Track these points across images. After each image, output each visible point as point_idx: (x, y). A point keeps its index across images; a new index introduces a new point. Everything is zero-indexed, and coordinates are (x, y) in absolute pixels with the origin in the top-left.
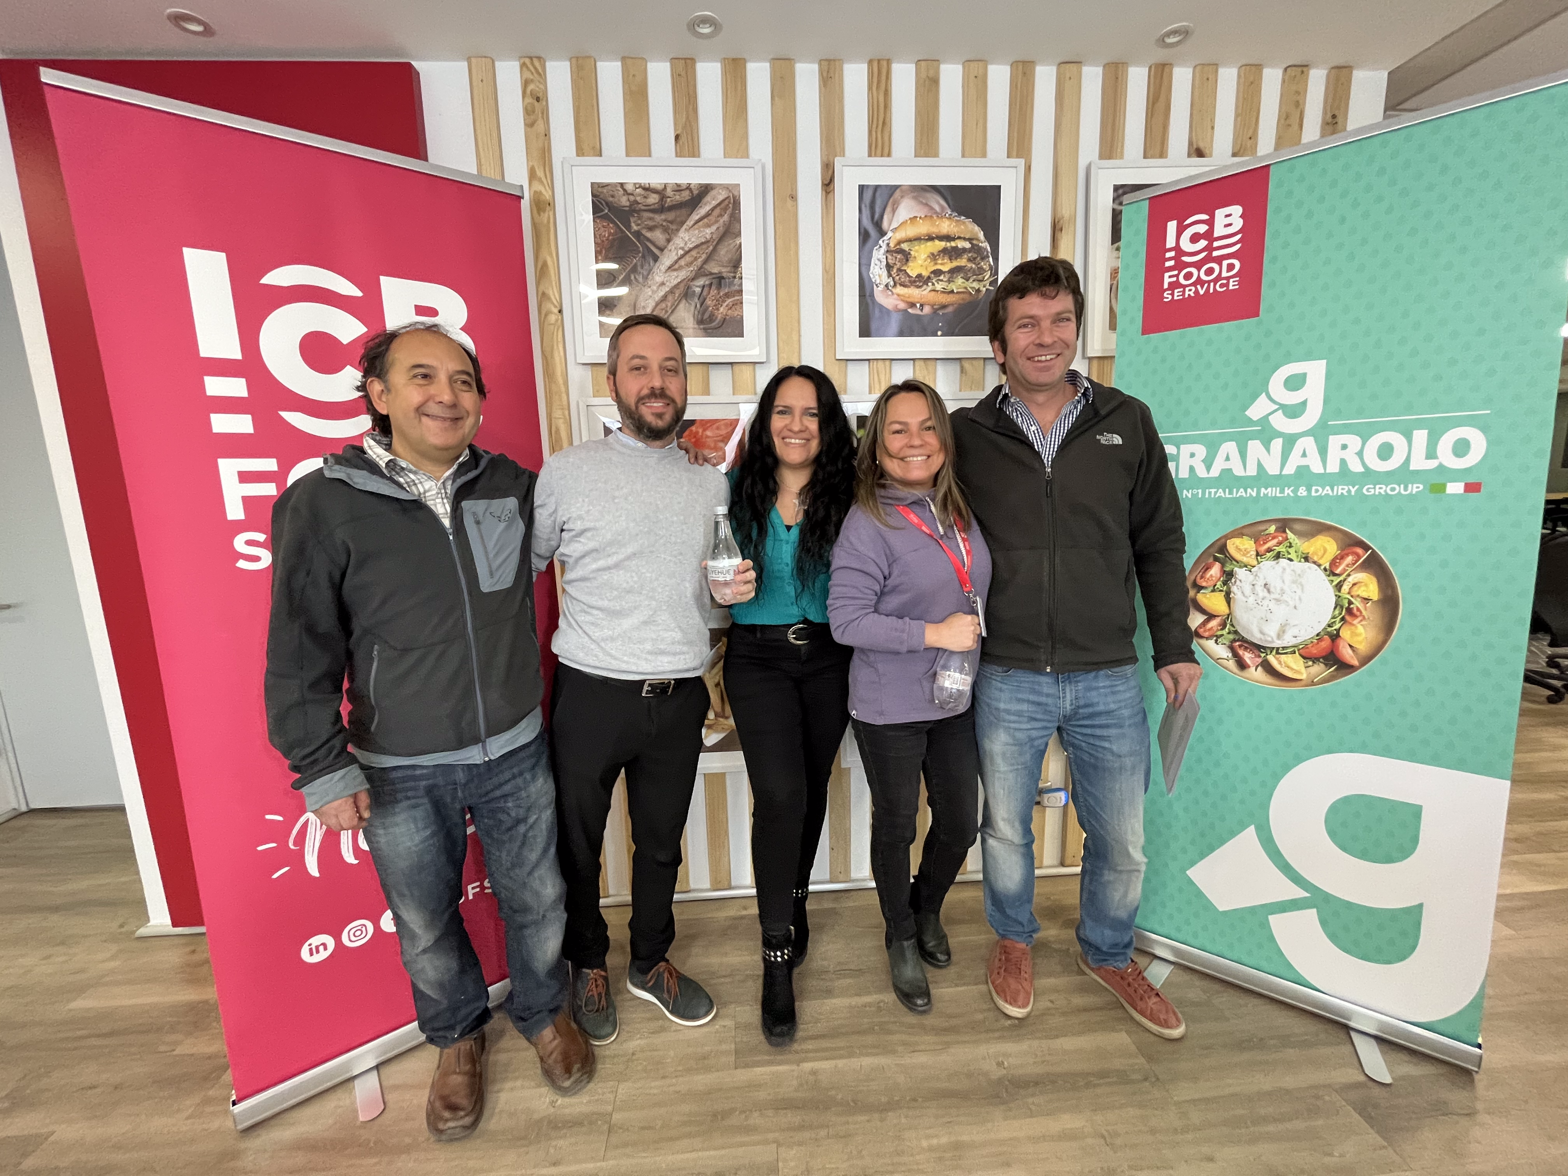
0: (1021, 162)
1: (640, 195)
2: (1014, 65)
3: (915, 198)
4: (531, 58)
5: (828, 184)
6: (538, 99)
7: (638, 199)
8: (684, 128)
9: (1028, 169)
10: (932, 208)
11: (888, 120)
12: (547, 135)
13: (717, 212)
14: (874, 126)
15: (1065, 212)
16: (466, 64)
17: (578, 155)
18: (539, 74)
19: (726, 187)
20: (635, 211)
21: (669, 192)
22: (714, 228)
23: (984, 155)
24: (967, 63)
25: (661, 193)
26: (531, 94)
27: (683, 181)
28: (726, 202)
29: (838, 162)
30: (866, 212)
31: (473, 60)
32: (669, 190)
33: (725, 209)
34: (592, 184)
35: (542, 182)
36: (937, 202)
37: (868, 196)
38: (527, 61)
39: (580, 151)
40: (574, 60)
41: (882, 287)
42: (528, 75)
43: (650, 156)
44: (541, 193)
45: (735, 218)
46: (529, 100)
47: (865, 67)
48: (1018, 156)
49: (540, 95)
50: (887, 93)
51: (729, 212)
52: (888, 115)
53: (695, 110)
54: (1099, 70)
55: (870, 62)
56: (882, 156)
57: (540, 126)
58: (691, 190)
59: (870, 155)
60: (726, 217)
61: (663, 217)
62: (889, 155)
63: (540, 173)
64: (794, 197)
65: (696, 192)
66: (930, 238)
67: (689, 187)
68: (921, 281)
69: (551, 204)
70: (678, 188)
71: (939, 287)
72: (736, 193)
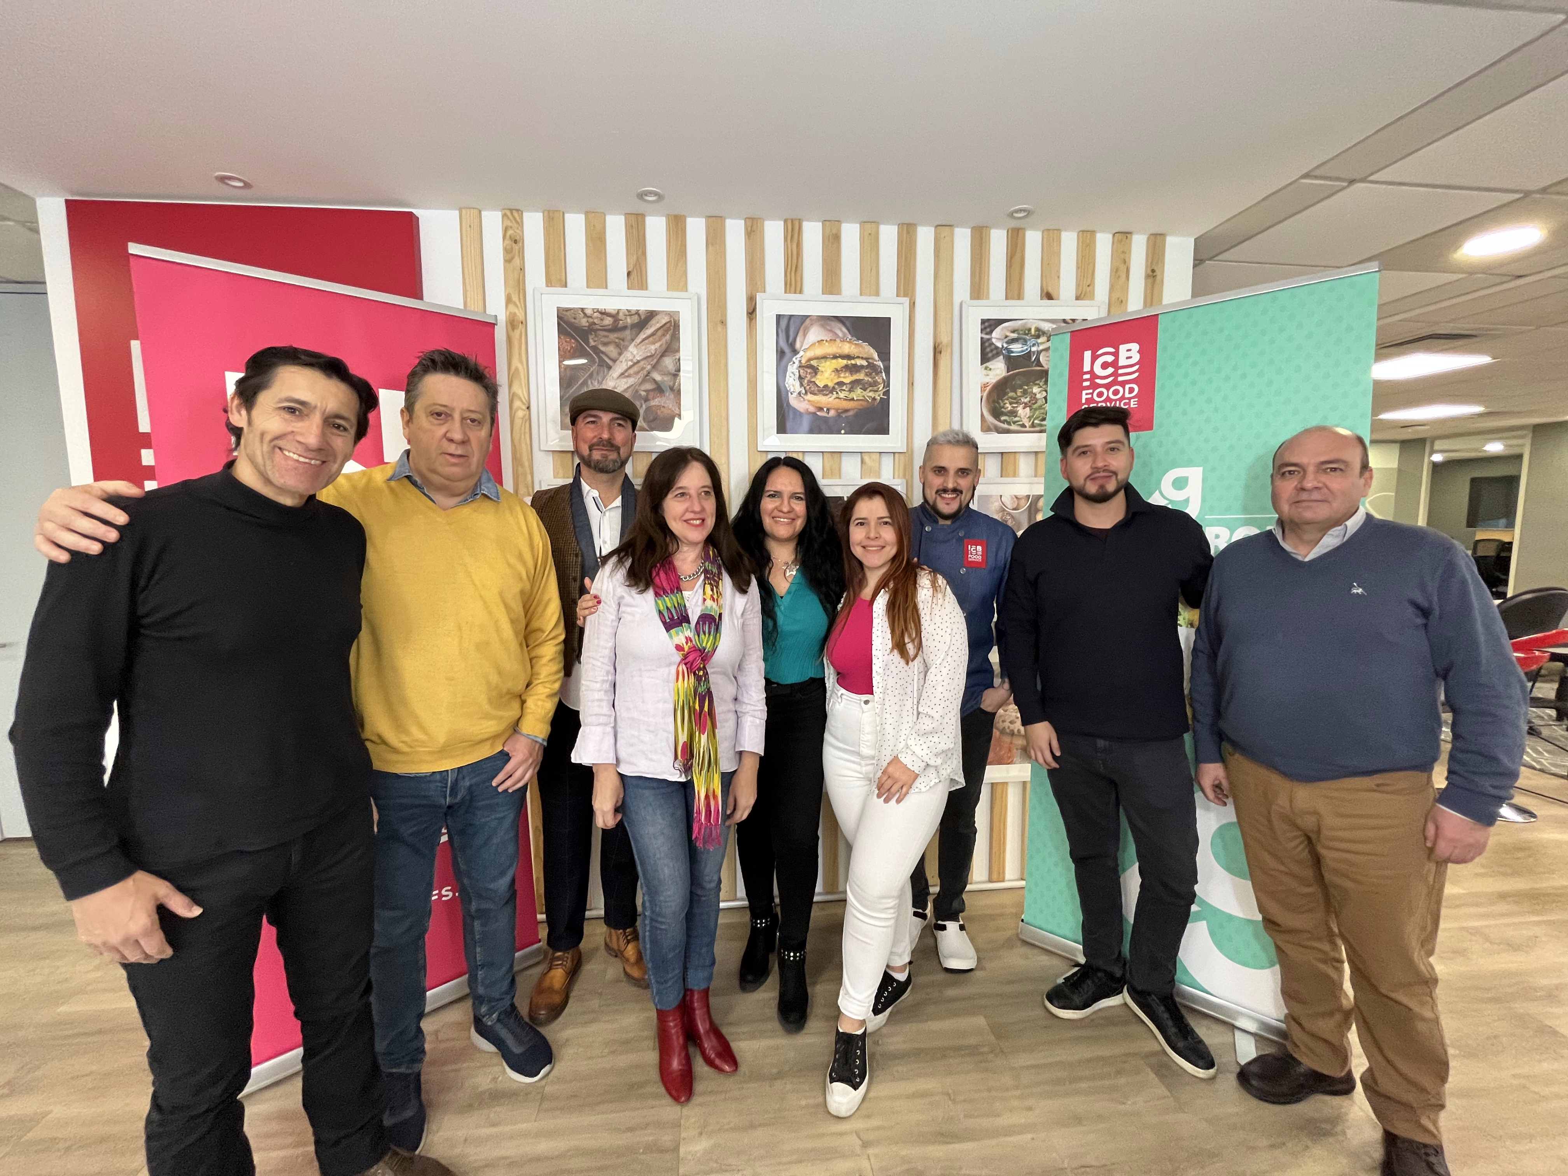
0: (906, 300)
1: (597, 318)
2: (901, 226)
3: (822, 326)
4: (511, 210)
5: (752, 313)
6: (516, 242)
7: (596, 321)
8: (635, 266)
9: (913, 305)
10: (836, 334)
11: (799, 266)
12: (522, 269)
13: (660, 333)
14: (789, 270)
15: (944, 339)
16: (457, 212)
17: (547, 286)
18: (518, 223)
19: (668, 314)
20: (592, 330)
21: (621, 316)
22: (658, 345)
23: (877, 294)
24: (863, 223)
25: (615, 316)
26: (510, 237)
27: (634, 308)
28: (668, 325)
29: (759, 297)
30: (782, 336)
31: (464, 211)
32: (621, 314)
33: (667, 331)
34: (559, 309)
35: (516, 305)
36: (841, 330)
37: (784, 323)
38: (508, 213)
39: (549, 283)
40: (546, 213)
41: (795, 395)
42: (509, 223)
43: (606, 288)
44: (515, 313)
45: (676, 337)
46: (507, 242)
47: (781, 224)
48: (904, 296)
49: (518, 238)
50: (799, 245)
51: (670, 333)
52: (800, 260)
53: (644, 253)
54: (968, 231)
55: (786, 221)
56: (795, 293)
57: (517, 261)
58: (639, 315)
59: (786, 292)
60: (668, 337)
61: (616, 335)
62: (801, 292)
63: (515, 298)
64: (723, 323)
65: (643, 317)
66: (835, 357)
67: (637, 313)
68: (826, 390)
69: (524, 323)
70: (630, 313)
71: (842, 395)
72: (676, 319)
